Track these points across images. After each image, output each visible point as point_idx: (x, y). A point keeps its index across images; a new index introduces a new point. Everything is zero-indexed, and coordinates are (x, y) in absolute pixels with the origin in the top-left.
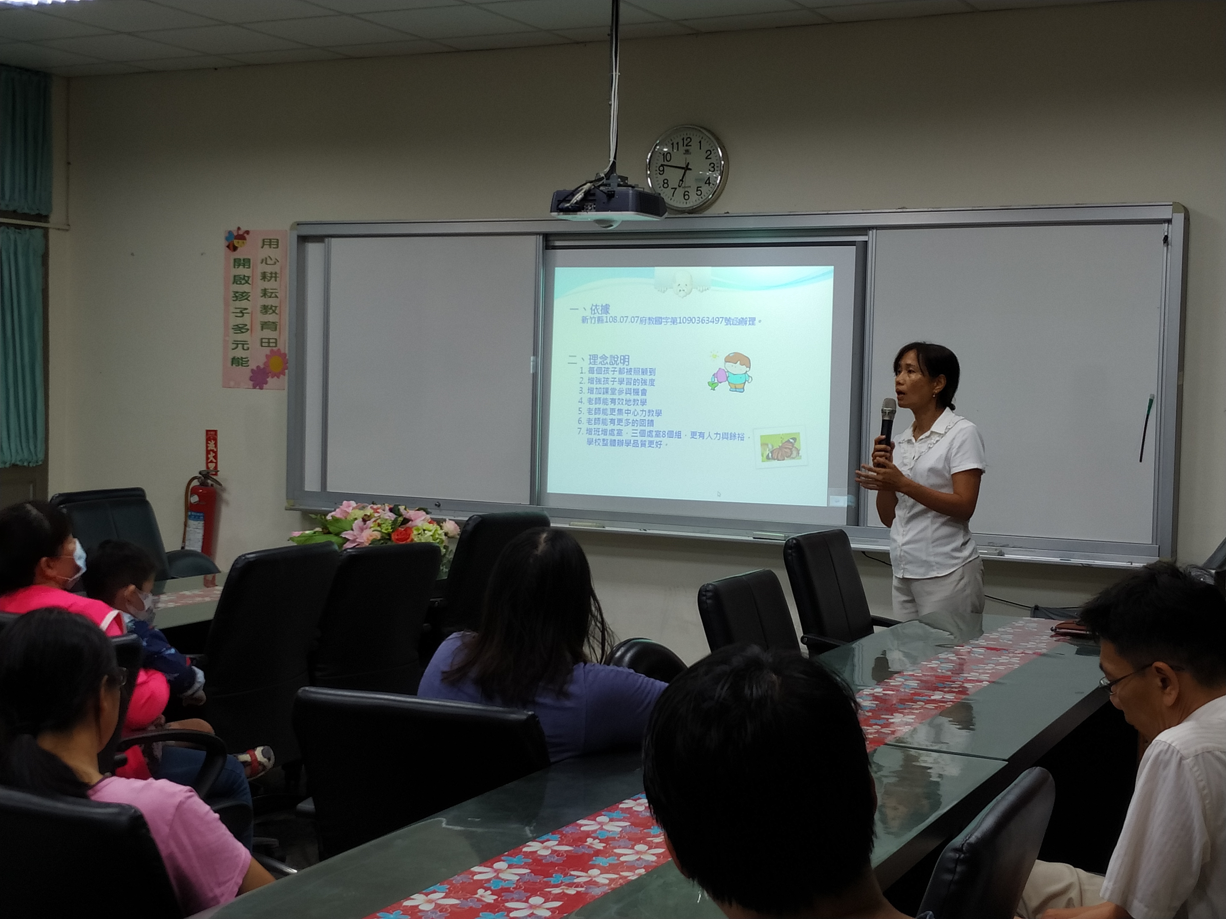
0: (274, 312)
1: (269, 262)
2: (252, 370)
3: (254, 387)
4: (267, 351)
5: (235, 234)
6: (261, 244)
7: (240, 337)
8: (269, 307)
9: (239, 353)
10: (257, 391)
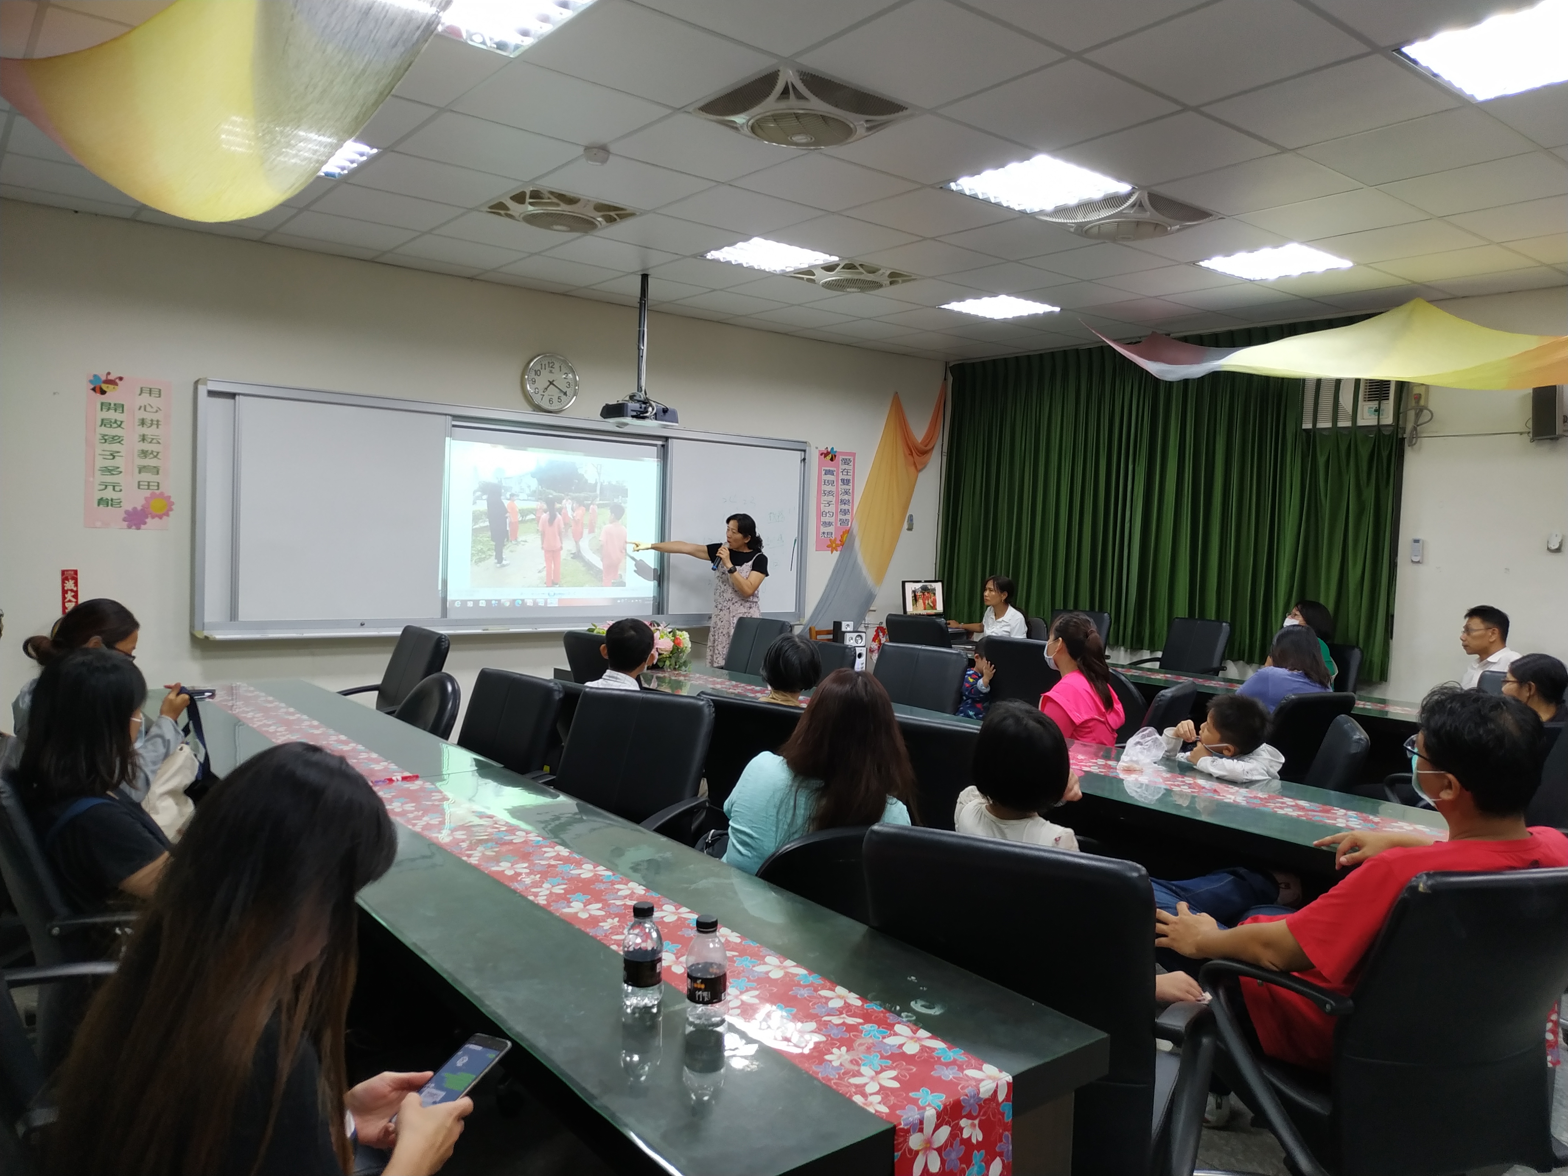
0: (155, 457)
1: (148, 408)
2: (127, 512)
3: (129, 527)
4: (148, 493)
5: (104, 378)
6: (139, 392)
7: (109, 479)
8: (150, 452)
9: (109, 494)
10: (133, 531)
